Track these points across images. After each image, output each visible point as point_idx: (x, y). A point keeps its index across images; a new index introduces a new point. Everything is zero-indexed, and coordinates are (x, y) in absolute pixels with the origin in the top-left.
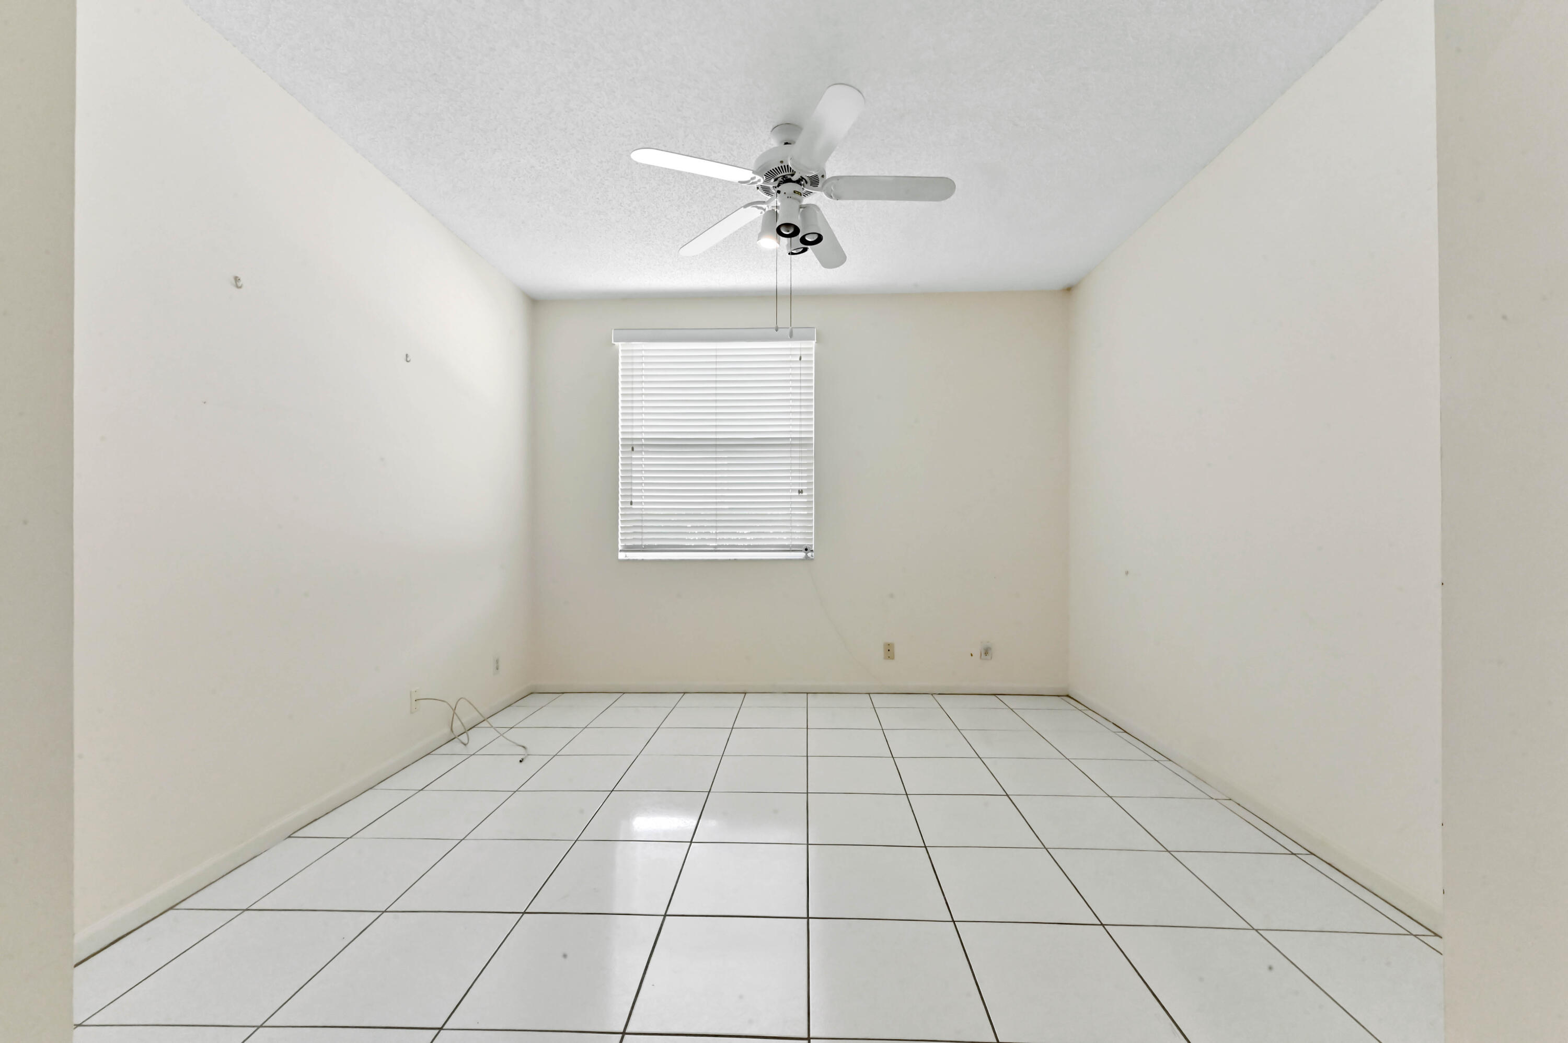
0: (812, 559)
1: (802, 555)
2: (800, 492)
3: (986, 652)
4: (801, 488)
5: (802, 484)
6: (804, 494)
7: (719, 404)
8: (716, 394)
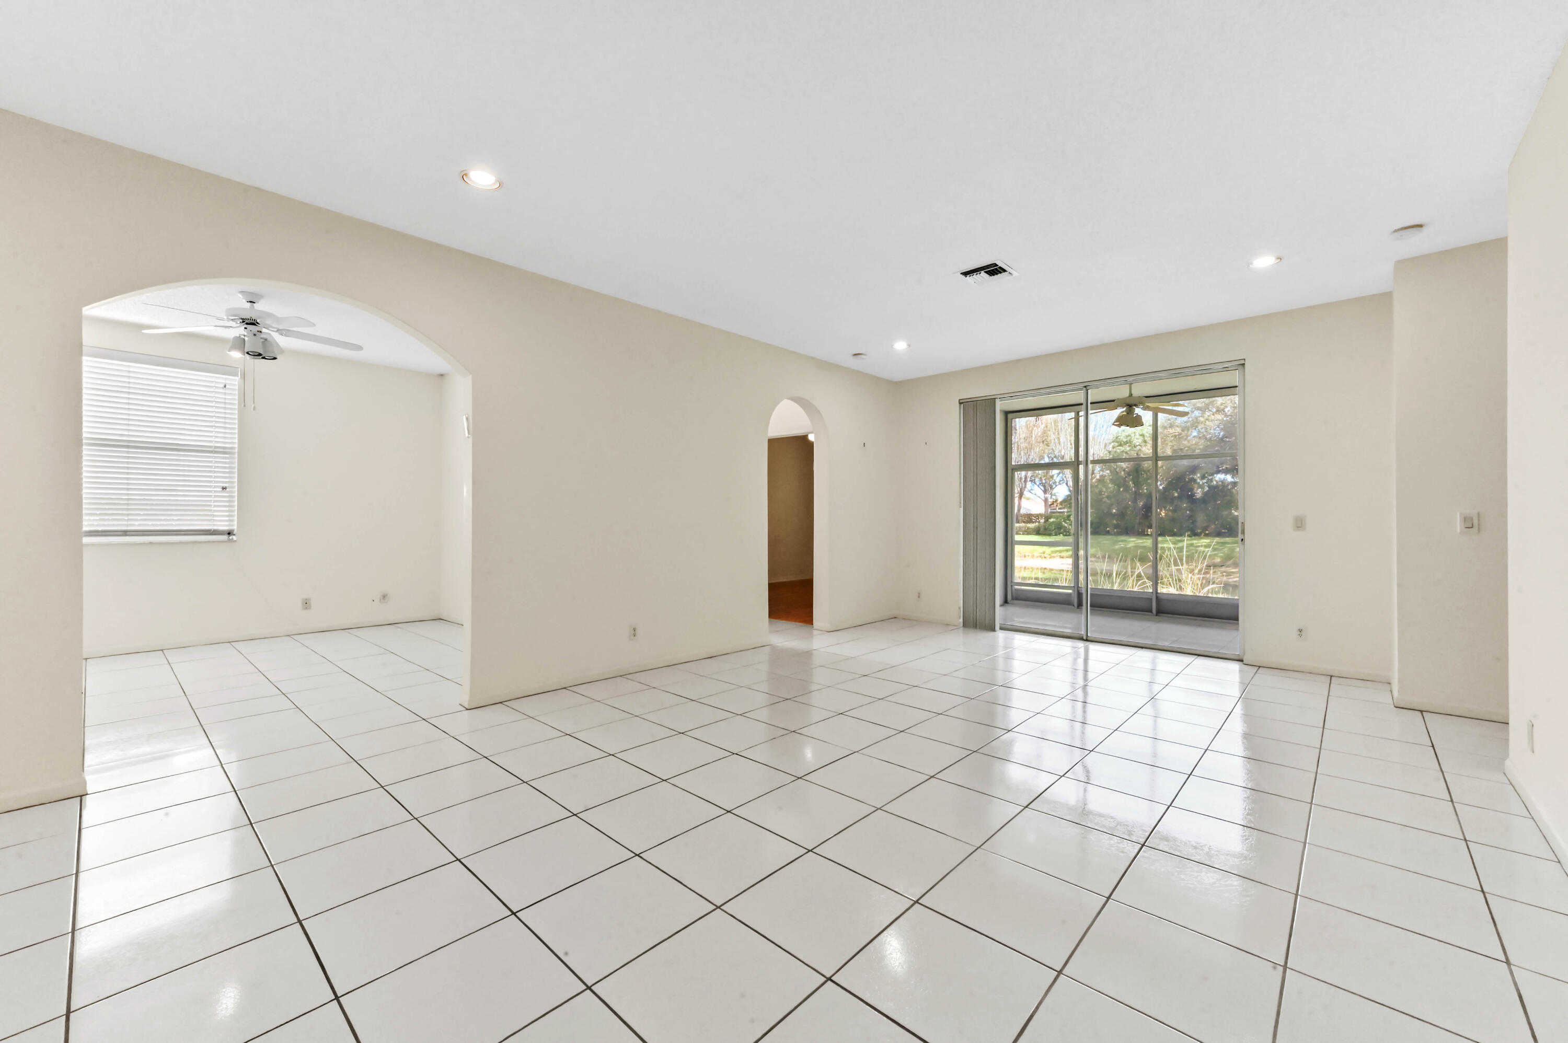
0: (235, 541)
1: (225, 537)
2: (224, 488)
3: (384, 596)
4: (224, 485)
5: (226, 482)
6: (227, 490)
7: (131, 428)
8: (129, 419)
